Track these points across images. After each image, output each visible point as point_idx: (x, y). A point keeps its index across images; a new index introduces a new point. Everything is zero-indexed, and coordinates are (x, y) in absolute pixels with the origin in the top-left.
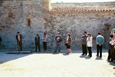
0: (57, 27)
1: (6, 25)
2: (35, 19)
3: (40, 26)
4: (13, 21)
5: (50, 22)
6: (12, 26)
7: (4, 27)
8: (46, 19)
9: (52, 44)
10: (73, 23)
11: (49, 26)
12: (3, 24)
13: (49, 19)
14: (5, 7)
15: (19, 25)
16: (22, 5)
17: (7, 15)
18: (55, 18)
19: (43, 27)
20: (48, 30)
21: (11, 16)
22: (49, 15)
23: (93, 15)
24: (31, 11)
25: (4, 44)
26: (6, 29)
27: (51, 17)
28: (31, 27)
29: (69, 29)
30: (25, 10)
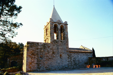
0: (73, 59)
1: (51, 58)
2: (64, 55)
3: (66, 58)
4: (54, 55)
5: (70, 56)
6: (54, 58)
7: (50, 59)
8: (68, 55)
9: (71, 67)
10: (78, 57)
11: (69, 58)
12: (50, 57)
13: (69, 55)
14: (51, 49)
15: (57, 58)
16: (58, 48)
17: (52, 52)
18: (72, 55)
19: (67, 59)
20: (69, 60)
21: (53, 53)
22: (69, 53)
23: (84, 54)
24: (62, 51)
25: (50, 68)
26: (51, 60)
27: (70, 54)
28: (62, 59)
29: (77, 59)
30: (60, 50)
